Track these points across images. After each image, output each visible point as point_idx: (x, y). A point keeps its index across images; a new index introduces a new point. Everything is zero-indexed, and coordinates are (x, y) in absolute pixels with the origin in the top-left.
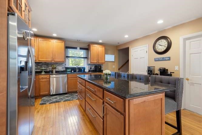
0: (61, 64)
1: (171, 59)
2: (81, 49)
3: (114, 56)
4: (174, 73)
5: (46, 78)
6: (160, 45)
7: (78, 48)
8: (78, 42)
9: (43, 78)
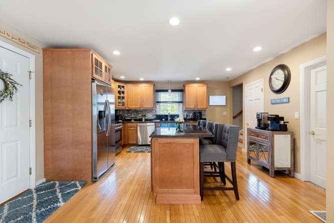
0: (151, 111)
1: (290, 101)
2: (173, 91)
3: (225, 97)
4: (288, 122)
5: (134, 127)
6: (277, 79)
7: (170, 91)
8: (170, 82)
9: (131, 127)
